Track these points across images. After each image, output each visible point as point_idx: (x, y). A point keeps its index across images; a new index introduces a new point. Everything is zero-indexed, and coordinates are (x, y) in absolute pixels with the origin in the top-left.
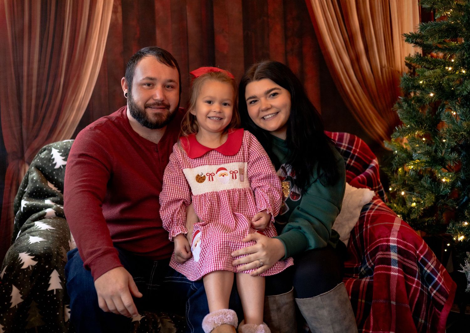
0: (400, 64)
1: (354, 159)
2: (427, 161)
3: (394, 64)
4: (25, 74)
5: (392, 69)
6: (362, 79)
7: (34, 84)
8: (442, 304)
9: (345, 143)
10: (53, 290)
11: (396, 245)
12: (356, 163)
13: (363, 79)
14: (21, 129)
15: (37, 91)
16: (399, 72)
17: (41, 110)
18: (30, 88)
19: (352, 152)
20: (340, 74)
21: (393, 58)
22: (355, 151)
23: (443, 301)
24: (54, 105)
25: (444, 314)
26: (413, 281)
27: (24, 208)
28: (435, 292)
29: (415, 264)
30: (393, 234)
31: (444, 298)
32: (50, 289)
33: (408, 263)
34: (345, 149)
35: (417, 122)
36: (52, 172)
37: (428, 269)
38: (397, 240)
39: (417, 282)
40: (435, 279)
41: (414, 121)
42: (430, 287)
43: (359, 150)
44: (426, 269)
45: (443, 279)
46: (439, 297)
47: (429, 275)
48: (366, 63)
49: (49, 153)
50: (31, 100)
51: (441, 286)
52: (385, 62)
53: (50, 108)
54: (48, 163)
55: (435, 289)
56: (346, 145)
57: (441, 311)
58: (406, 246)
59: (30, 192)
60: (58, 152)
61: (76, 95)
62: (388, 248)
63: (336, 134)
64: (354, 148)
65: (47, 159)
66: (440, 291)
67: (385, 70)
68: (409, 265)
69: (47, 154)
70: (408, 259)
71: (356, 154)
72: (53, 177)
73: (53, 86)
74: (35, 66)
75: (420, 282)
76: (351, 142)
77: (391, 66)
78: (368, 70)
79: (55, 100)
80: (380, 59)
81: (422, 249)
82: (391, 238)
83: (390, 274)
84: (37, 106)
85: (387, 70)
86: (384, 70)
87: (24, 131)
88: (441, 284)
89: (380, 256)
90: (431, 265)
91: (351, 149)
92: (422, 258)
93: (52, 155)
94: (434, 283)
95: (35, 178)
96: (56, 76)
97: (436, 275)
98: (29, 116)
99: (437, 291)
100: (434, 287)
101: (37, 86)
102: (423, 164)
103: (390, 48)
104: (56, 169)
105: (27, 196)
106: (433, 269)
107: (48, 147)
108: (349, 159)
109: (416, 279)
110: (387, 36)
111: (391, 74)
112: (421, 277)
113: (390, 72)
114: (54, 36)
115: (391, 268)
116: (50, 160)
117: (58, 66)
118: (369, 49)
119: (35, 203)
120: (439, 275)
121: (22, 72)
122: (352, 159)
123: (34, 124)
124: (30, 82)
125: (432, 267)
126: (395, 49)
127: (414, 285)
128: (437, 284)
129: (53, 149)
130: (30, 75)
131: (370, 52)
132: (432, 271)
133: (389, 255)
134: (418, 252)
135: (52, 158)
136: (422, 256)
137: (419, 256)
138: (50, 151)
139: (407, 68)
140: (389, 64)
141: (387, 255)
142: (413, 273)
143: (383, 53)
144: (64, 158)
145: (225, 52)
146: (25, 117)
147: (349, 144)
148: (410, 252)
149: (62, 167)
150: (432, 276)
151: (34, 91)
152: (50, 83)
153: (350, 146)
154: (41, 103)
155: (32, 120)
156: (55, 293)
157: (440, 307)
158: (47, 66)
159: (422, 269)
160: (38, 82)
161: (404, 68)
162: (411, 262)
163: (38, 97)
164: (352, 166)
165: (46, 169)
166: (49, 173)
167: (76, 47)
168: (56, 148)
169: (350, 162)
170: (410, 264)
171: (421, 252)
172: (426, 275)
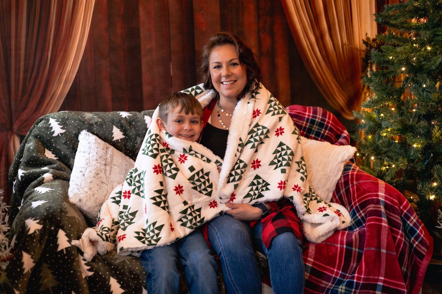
0: (358, 42)
1: (328, 130)
2: (398, 129)
3: (353, 42)
4: (13, 48)
5: (352, 46)
6: (325, 55)
7: (22, 58)
8: (423, 254)
9: (319, 116)
10: (62, 250)
11: (383, 200)
12: (330, 133)
13: (327, 55)
14: (10, 101)
15: (25, 65)
16: (357, 49)
17: (29, 83)
18: (18, 61)
19: (326, 123)
20: (306, 50)
21: (352, 37)
22: (328, 123)
23: (424, 251)
24: (42, 78)
25: (425, 263)
26: (398, 233)
27: (21, 176)
28: (417, 243)
29: (399, 218)
30: (381, 190)
31: (425, 249)
32: (60, 249)
33: (394, 217)
34: (319, 121)
35: (388, 94)
36: (50, 140)
37: (410, 223)
38: (385, 196)
39: (401, 234)
40: (417, 231)
41: (385, 93)
42: (413, 239)
43: (332, 121)
44: (408, 222)
45: (423, 232)
46: (420, 248)
47: (412, 227)
48: (329, 41)
49: (46, 122)
50: (19, 73)
51: (422, 238)
52: (345, 40)
53: (38, 80)
54: (46, 131)
55: (417, 241)
56: (321, 117)
57: (422, 260)
58: (392, 201)
59: (27, 160)
60: (56, 121)
61: (63, 69)
62: (378, 202)
63: (310, 108)
64: (327, 120)
65: (45, 127)
66: (422, 242)
67: (346, 48)
68: (394, 219)
69: (44, 123)
70: (393, 213)
71: (329, 125)
72: (51, 144)
73: (41, 60)
74: (23, 40)
75: (404, 234)
76: (324, 115)
77: (351, 43)
78: (331, 47)
79: (43, 73)
80: (341, 38)
81: (405, 205)
82: (379, 193)
83: (382, 225)
84: (25, 79)
85: (347, 47)
86: (344, 47)
87: (13, 102)
88: (422, 236)
89: (372, 209)
90: (414, 218)
91: (325, 121)
92: (405, 213)
93: (50, 124)
94: (416, 236)
95: (31, 148)
96: (44, 50)
97: (418, 228)
98: (17, 89)
99: (419, 242)
100: (416, 239)
101: (25, 60)
102: (395, 131)
103: (350, 28)
104: (54, 137)
105: (23, 165)
106: (415, 223)
107: (45, 117)
108: (323, 130)
109: (400, 232)
110: (348, 17)
111: (350, 51)
112: (404, 230)
113: (350, 49)
114: (41, 12)
115: (382, 219)
116: (49, 128)
117: (45, 40)
118: (332, 27)
119: (32, 170)
120: (420, 228)
121: (10, 46)
122: (326, 129)
123: (22, 96)
124: (17, 56)
125: (415, 221)
126: (354, 29)
127: (399, 237)
128: (419, 236)
129: (51, 119)
130: (18, 48)
131: (332, 31)
132: (415, 225)
133: (379, 208)
134: (401, 208)
135: (50, 126)
136: (405, 211)
137: (402, 211)
138: (48, 120)
139: (364, 46)
140: (349, 42)
141: (378, 207)
142: (397, 226)
143: (343, 32)
144: (62, 127)
145: (204, 29)
146: (13, 89)
147: (322, 116)
148: (396, 207)
149: (60, 135)
150: (414, 229)
151: (22, 64)
152: (38, 56)
153: (324, 118)
154: (29, 76)
155: (20, 93)
156: (65, 252)
157: (422, 257)
158: (34, 40)
159: (405, 223)
160: (25, 56)
161: (362, 46)
162: (397, 216)
163: (26, 71)
164: (326, 136)
165: (44, 137)
166: (47, 141)
167: (63, 22)
168: (54, 118)
169: (325, 132)
170: (395, 217)
171: (405, 207)
172: (409, 228)
